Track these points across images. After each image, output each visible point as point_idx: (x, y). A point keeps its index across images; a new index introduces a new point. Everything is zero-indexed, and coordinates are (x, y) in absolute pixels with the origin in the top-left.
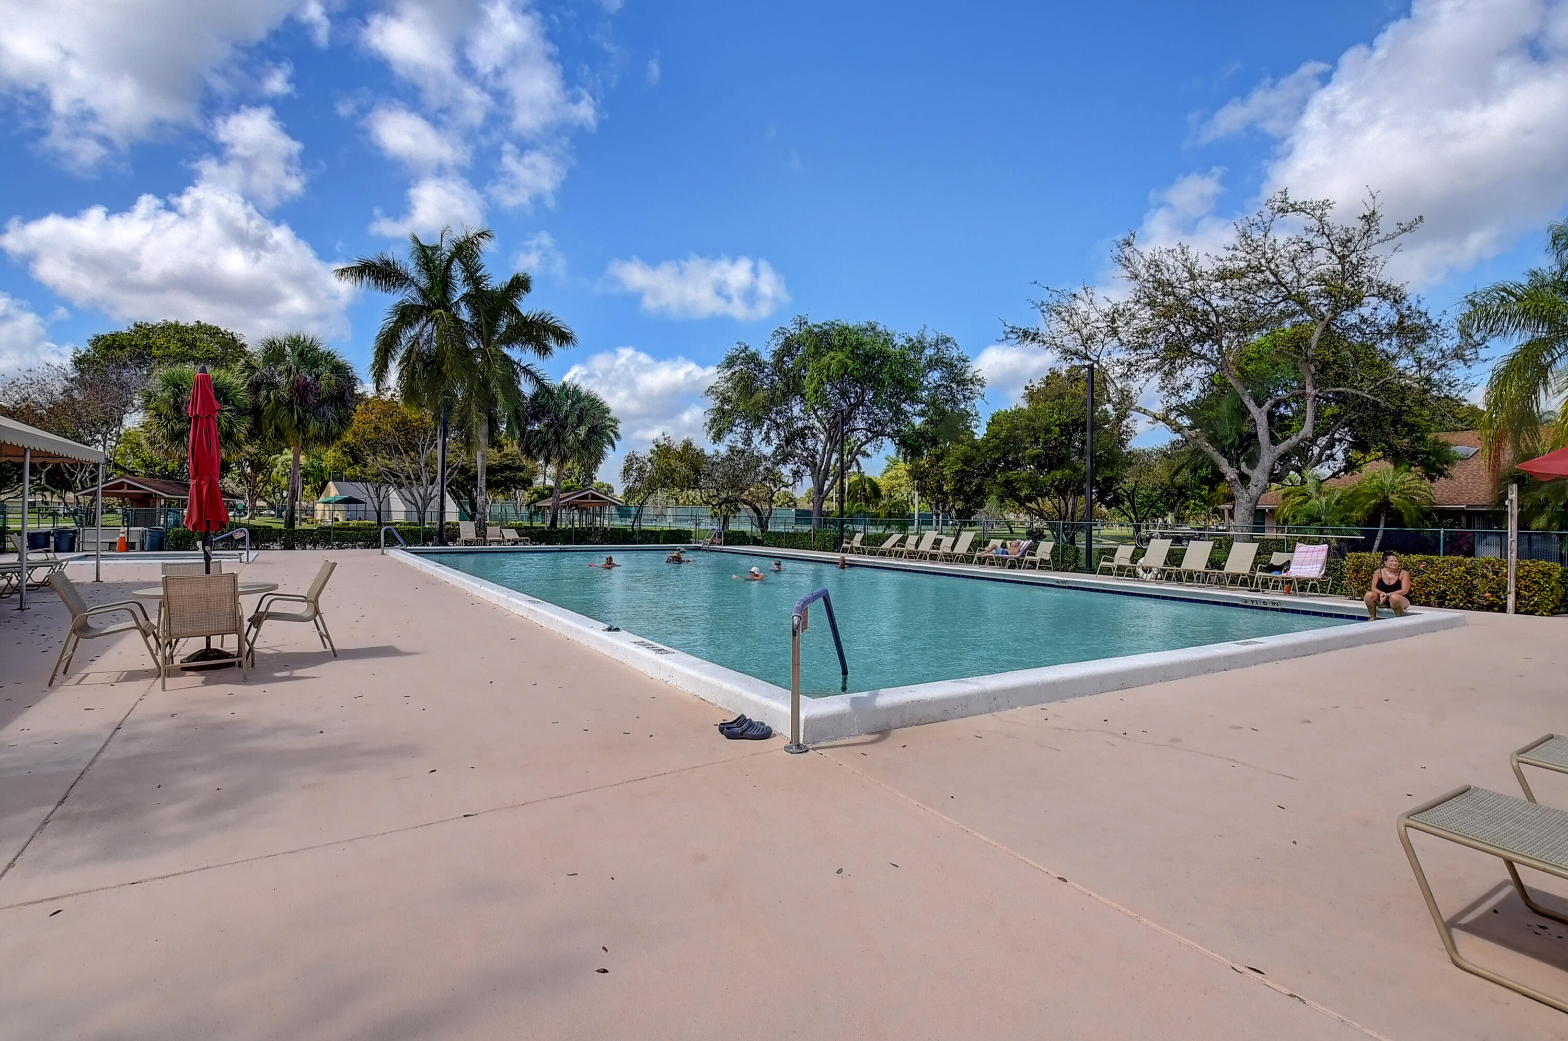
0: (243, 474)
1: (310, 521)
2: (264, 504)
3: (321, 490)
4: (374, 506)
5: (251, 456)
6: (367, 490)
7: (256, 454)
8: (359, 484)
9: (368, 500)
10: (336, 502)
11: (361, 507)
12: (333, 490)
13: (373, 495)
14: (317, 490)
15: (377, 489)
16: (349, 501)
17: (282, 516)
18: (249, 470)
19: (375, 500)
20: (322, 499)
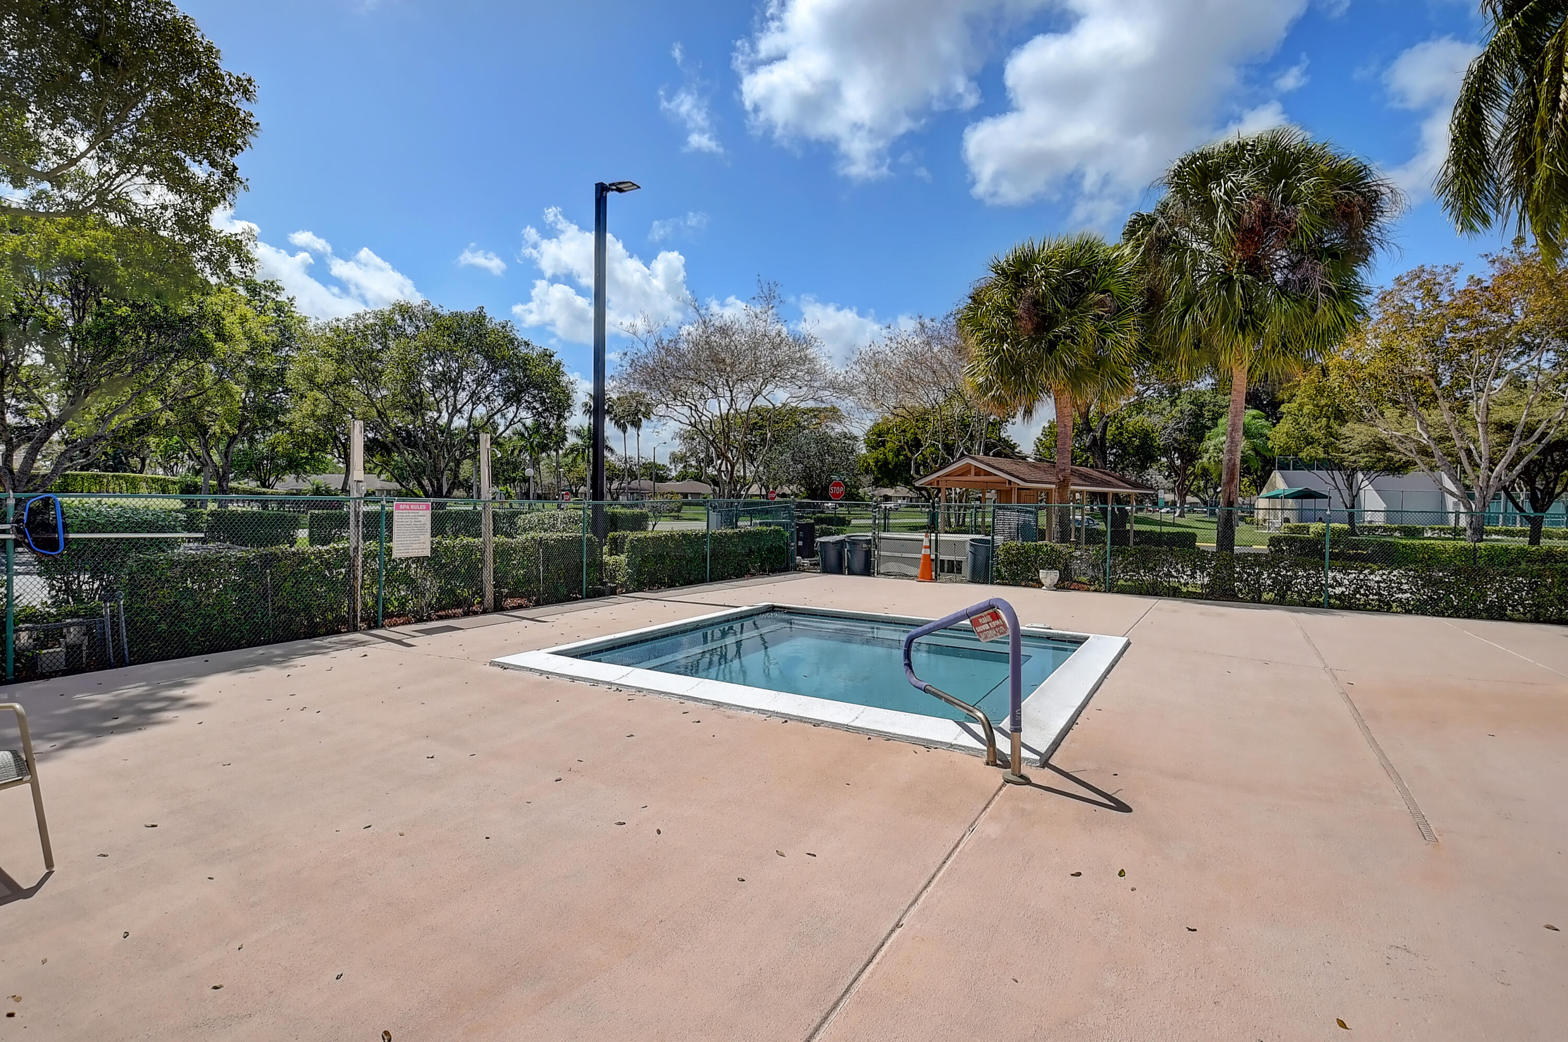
0: (1171, 467)
1: (1248, 519)
2: (1196, 500)
3: (1260, 483)
4: (1344, 502)
5: (1180, 444)
6: (1333, 479)
7: (1185, 442)
8: (1323, 473)
9: (1334, 494)
10: (1286, 497)
11: (1321, 503)
12: (1278, 482)
13: (1342, 486)
14: (1255, 483)
15: (1349, 476)
16: (1306, 495)
17: (1215, 514)
18: (1178, 462)
19: (1345, 493)
20: (1264, 493)
